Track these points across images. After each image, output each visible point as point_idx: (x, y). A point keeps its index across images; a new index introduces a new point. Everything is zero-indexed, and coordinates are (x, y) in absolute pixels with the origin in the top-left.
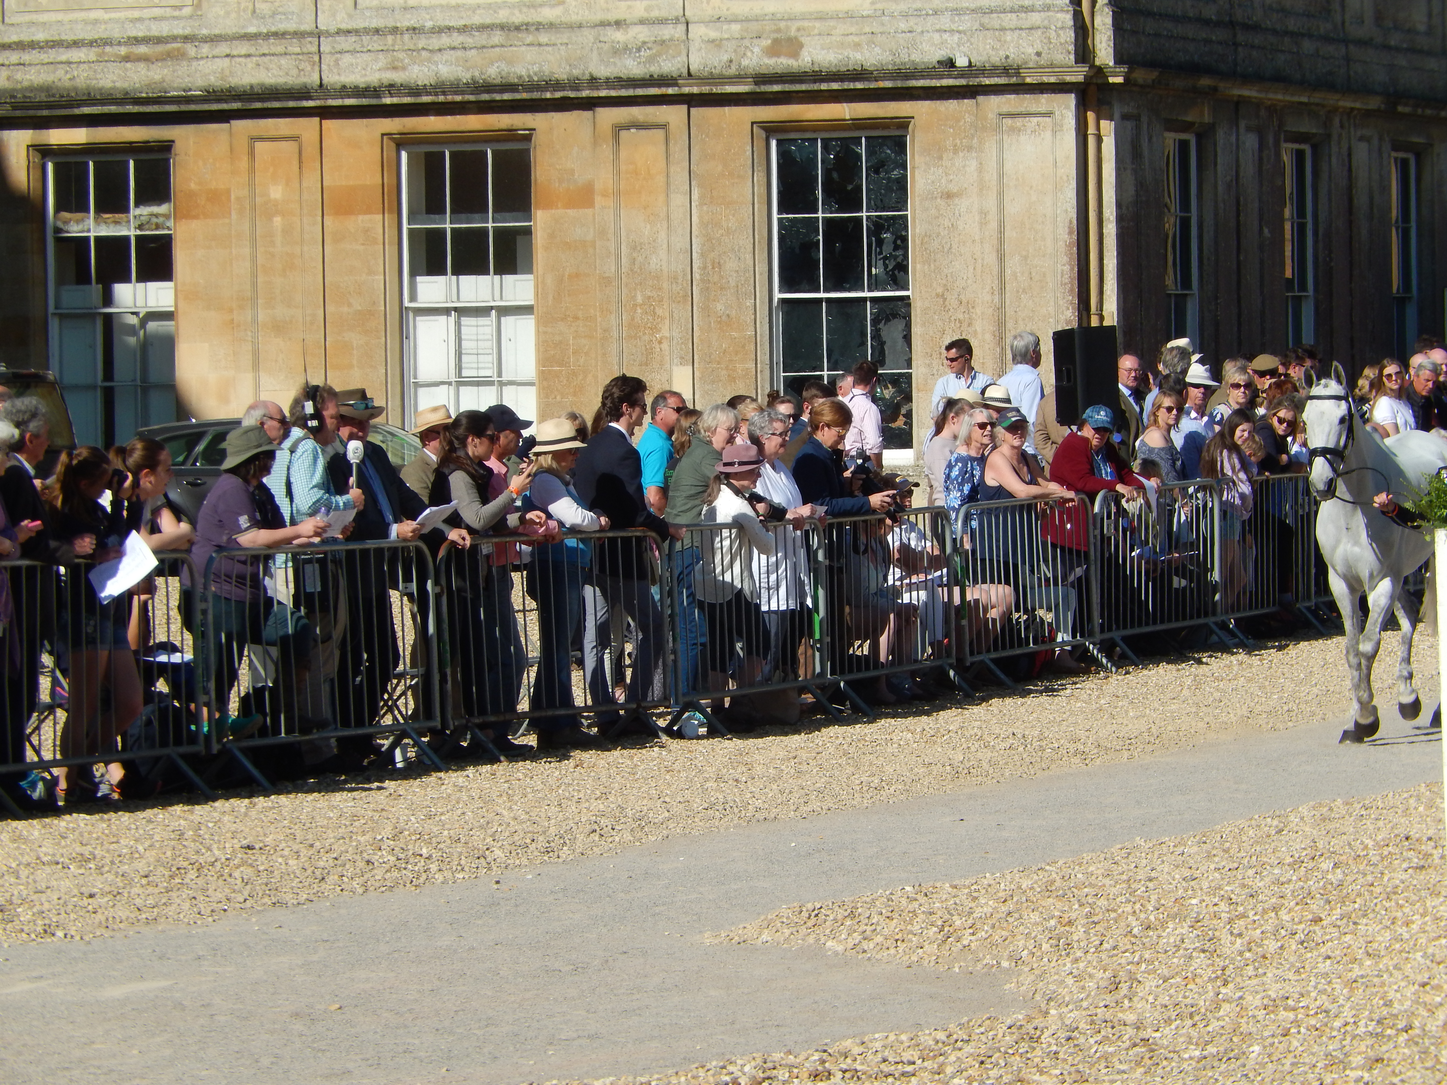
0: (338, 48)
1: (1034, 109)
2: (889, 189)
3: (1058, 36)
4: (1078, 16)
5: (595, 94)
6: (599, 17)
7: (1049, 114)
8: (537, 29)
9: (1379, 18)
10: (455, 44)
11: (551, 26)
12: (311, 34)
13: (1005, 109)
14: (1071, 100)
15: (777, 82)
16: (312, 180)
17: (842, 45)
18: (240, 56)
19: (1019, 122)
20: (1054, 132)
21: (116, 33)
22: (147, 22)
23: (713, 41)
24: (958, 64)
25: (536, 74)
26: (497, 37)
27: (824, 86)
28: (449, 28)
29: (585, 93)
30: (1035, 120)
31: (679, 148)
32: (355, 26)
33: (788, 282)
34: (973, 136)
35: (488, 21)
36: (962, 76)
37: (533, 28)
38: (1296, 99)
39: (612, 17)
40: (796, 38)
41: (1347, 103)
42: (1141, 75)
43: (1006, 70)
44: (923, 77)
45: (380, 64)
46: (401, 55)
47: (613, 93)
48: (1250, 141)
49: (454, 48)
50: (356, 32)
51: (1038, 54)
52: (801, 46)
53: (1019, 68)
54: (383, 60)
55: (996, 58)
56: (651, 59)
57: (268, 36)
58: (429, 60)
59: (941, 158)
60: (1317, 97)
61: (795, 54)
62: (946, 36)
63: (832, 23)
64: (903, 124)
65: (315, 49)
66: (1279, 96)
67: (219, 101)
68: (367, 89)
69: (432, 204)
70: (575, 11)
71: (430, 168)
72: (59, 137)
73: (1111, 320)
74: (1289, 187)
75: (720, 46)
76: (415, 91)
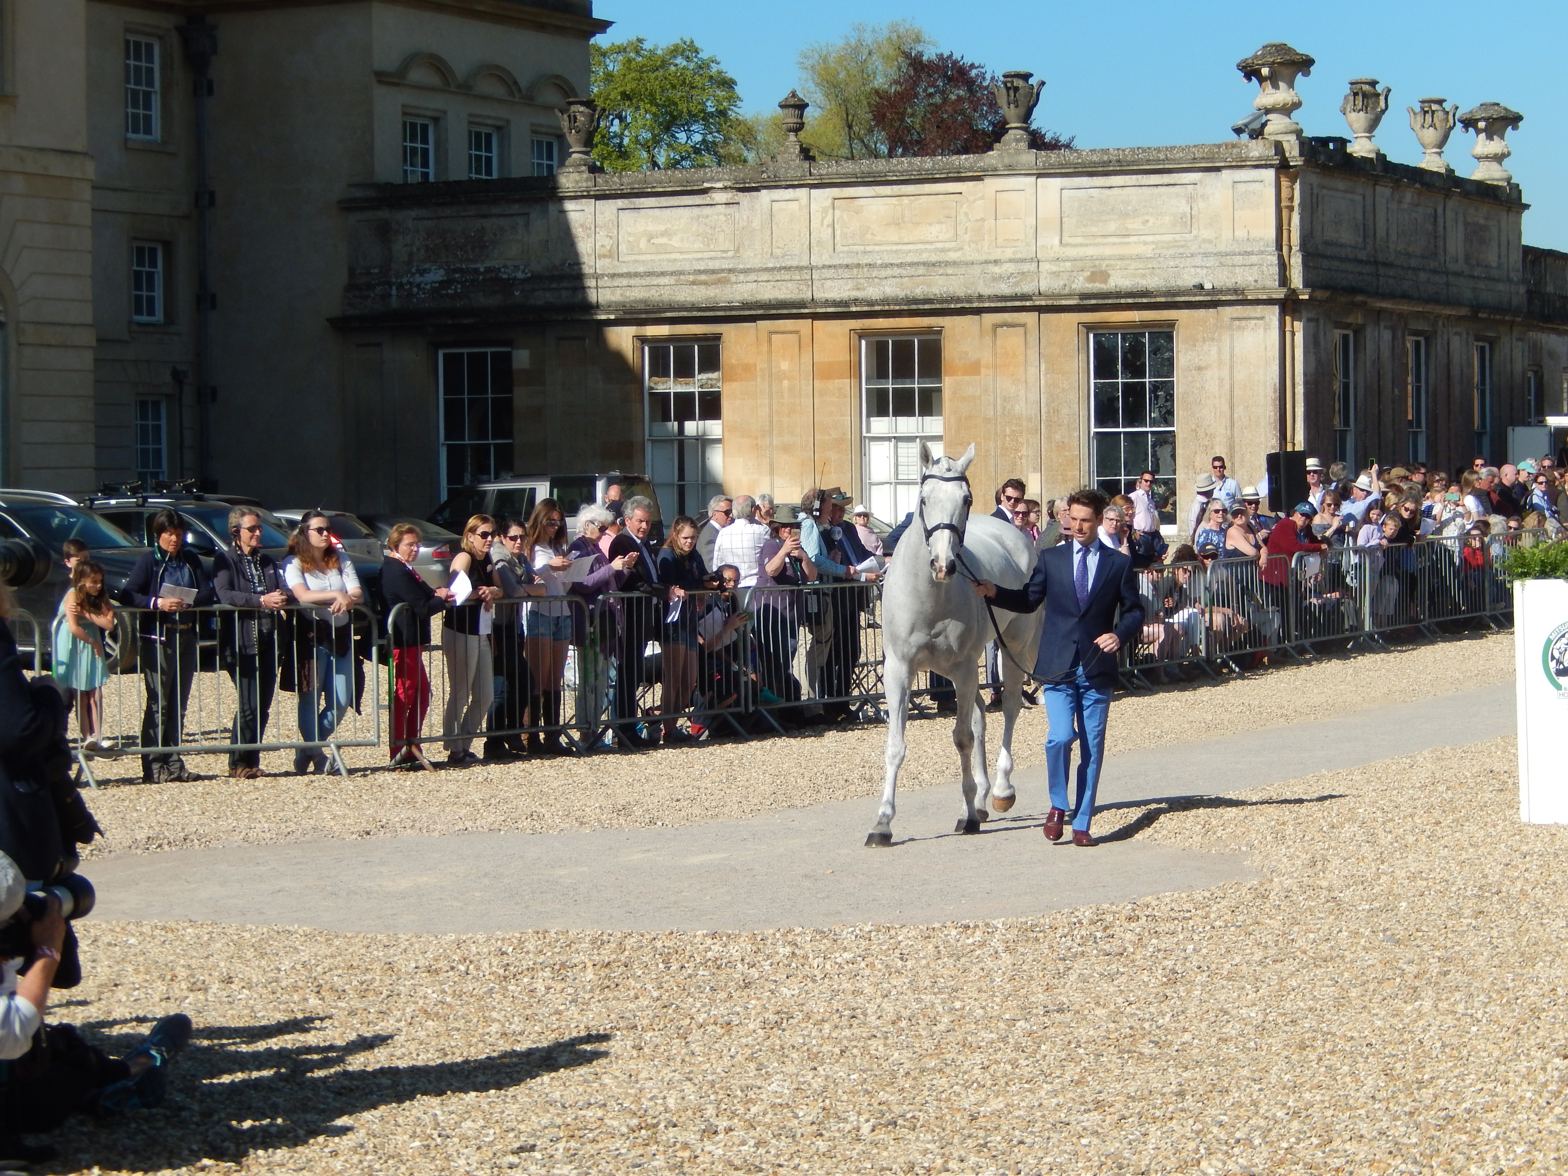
0: (823, 276)
1: (1253, 315)
2: (1163, 365)
3: (1268, 270)
4: (1281, 257)
5: (981, 305)
6: (984, 258)
7: (1262, 318)
8: (946, 265)
9: (1467, 258)
10: (895, 274)
11: (954, 263)
12: (806, 268)
13: (1235, 315)
14: (1276, 309)
15: (1094, 298)
16: (806, 358)
17: (1134, 275)
18: (763, 282)
19: (1244, 323)
20: (1265, 330)
21: (687, 267)
22: (706, 261)
23: (1054, 273)
24: (1206, 287)
25: (945, 293)
26: (921, 270)
27: (1123, 301)
28: (892, 265)
29: (975, 305)
30: (1253, 322)
31: (1033, 339)
32: (834, 263)
33: (1100, 422)
34: (1215, 332)
35: (916, 260)
36: (1208, 295)
37: (943, 265)
38: (1416, 309)
39: (992, 258)
40: (1106, 271)
41: (1447, 312)
42: (1319, 294)
43: (1236, 291)
44: (1184, 295)
45: (849, 287)
46: (862, 281)
47: (993, 305)
48: (1387, 335)
49: (894, 277)
50: (835, 266)
51: (1256, 281)
52: (1109, 276)
53: (1244, 289)
54: (850, 284)
55: (1230, 284)
56: (1017, 284)
57: (781, 269)
58: (879, 284)
59: (1195, 345)
60: (1429, 308)
61: (1105, 281)
62: (1198, 270)
63: (1128, 262)
64: (1171, 324)
65: (809, 277)
66: (1404, 307)
67: (750, 309)
68: (841, 302)
69: (880, 373)
70: (969, 254)
71: (879, 350)
72: (652, 331)
73: (1300, 446)
74: (1411, 364)
75: (1058, 276)
76: (871, 303)
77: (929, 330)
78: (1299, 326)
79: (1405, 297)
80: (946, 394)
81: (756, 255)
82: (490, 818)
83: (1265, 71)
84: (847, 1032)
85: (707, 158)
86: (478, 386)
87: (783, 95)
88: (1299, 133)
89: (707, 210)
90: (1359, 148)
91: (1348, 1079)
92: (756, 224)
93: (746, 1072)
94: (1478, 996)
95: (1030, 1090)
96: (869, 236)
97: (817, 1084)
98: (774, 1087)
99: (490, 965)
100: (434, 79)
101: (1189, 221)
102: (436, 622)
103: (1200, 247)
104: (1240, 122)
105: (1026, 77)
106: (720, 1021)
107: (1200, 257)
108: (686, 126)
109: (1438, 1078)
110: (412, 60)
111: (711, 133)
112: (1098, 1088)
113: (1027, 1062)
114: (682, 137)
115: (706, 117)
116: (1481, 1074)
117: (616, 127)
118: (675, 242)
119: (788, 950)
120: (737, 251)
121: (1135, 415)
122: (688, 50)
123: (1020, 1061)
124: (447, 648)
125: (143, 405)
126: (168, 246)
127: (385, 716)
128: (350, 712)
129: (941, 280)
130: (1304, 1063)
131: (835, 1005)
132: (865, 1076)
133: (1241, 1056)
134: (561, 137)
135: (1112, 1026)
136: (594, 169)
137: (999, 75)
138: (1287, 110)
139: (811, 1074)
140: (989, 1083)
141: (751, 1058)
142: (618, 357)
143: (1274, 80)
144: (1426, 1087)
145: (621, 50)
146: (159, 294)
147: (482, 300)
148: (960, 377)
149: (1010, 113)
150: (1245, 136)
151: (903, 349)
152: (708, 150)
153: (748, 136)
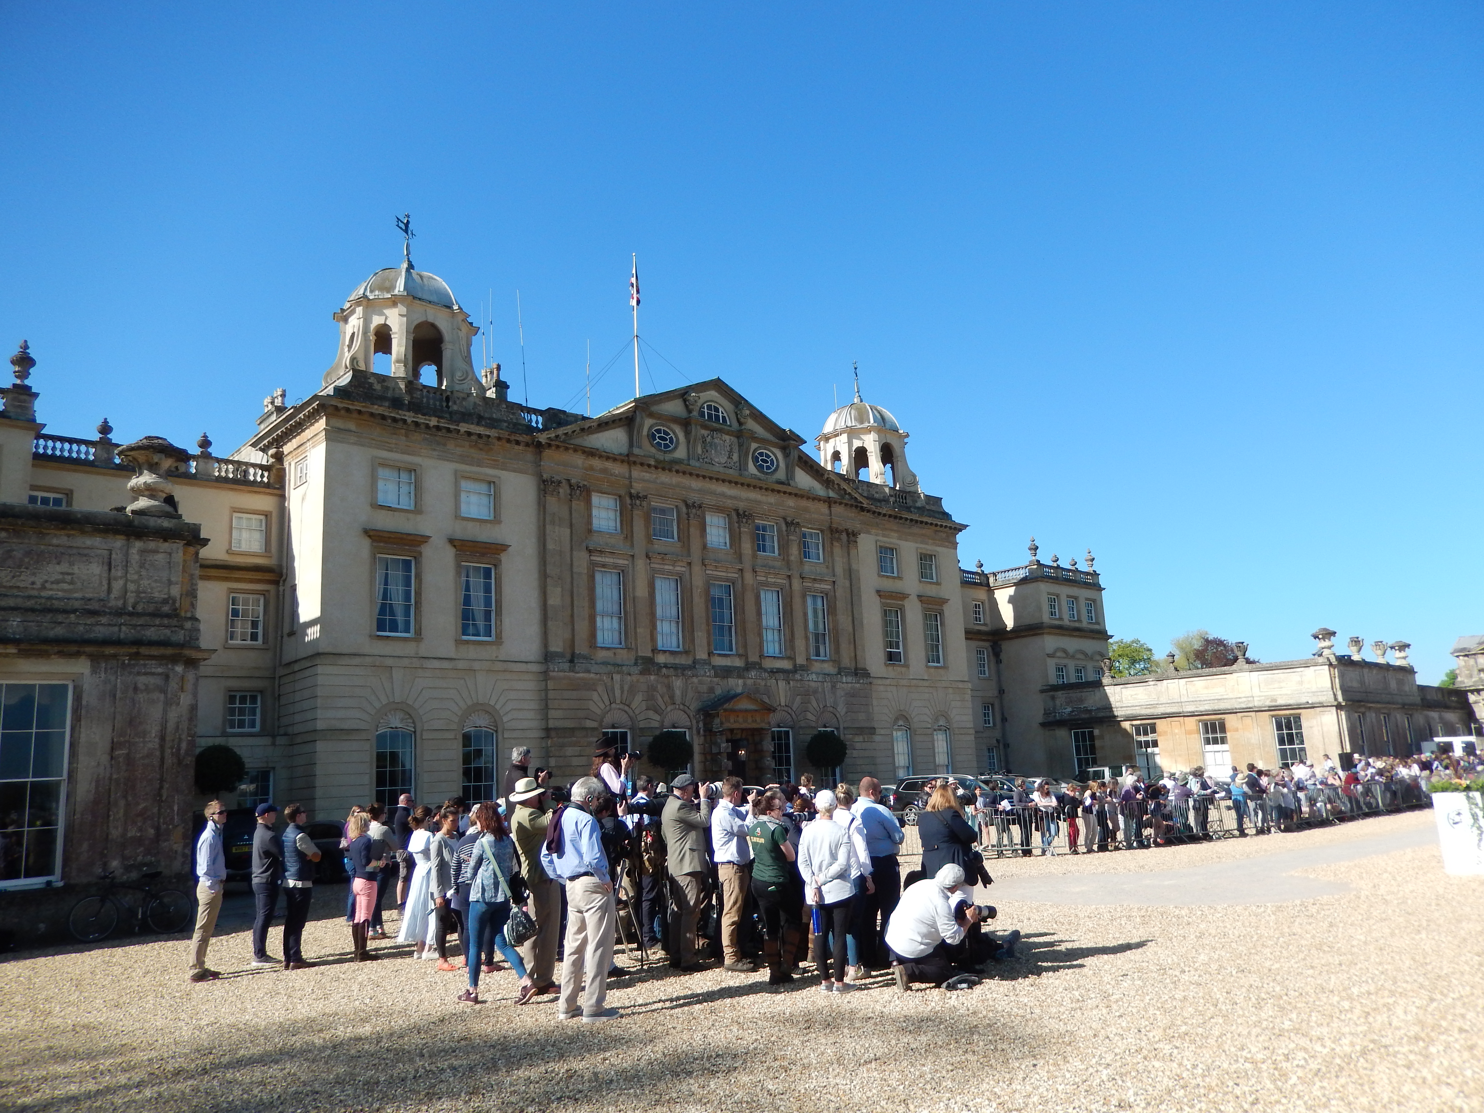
0: (1186, 705)
1: (1327, 710)
2: (1298, 722)
3: (1330, 697)
4: (1334, 692)
6: (1235, 697)
7: (1330, 710)
9: (1398, 689)
10: (1210, 705)
11: (1226, 699)
12: (1180, 704)
13: (1321, 710)
14: (1334, 708)
15: (1274, 708)
16: (1183, 727)
17: (1286, 701)
18: (1168, 709)
19: (1324, 712)
20: (1332, 713)
21: (1143, 704)
22: (1151, 702)
23: (1260, 702)
25: (1225, 709)
26: (1216, 702)
27: (1283, 708)
29: (1235, 711)
30: (1327, 712)
31: (1254, 720)
33: (1280, 745)
34: (1315, 714)
35: (1214, 698)
36: (1311, 705)
37: (1223, 700)
38: (1382, 706)
39: (1238, 697)
40: (1276, 699)
41: (1394, 706)
42: (1349, 703)
43: (1320, 704)
44: (1302, 705)
46: (1198, 707)
47: (1240, 711)
48: (1373, 715)
50: (1189, 701)
51: (1327, 701)
52: (1277, 702)
53: (1323, 703)
54: (1195, 708)
56: (1247, 705)
57: (1172, 706)
58: (1204, 706)
59: (1308, 718)
60: (1387, 705)
61: (1276, 704)
62: (1307, 698)
63: (1283, 696)
64: (1300, 714)
66: (1378, 705)
67: (1164, 715)
68: (1192, 712)
69: (1207, 732)
70: (1231, 696)
71: (1206, 725)
72: (1135, 723)
73: (1349, 751)
74: (1383, 723)
76: (1202, 712)
77: (1221, 719)
78: (1343, 713)
79: (1378, 702)
80: (1228, 738)
81: (1164, 701)
82: (1101, 869)
83: (1320, 636)
84: (1223, 940)
85: (1146, 672)
86: (1084, 740)
87: (1167, 653)
88: (1334, 654)
89: (1148, 687)
90: (1356, 657)
92: (1163, 690)
96: (1199, 692)
97: (1216, 957)
99: (1107, 916)
100: (1064, 655)
101: (1301, 683)
102: (1080, 811)
103: (1306, 690)
104: (1314, 652)
105: (1242, 643)
107: (1306, 694)
108: (1139, 663)
110: (1057, 650)
111: (1147, 665)
114: (1137, 666)
115: (1144, 660)
117: (1117, 664)
119: (1200, 913)
120: (1158, 700)
121: (1291, 742)
122: (1137, 641)
124: (1084, 818)
125: (989, 749)
126: (992, 705)
127: (1067, 838)
128: (1056, 837)
129: (1223, 706)
131: (1218, 931)
134: (1102, 669)
136: (1112, 677)
137: (1234, 642)
138: (1330, 648)
141: (1193, 948)
142: (1125, 730)
143: (1324, 639)
145: (1117, 643)
146: (991, 719)
147: (1083, 716)
148: (1232, 732)
149: (1239, 654)
150: (1316, 656)
151: (1213, 725)
153: (1157, 665)
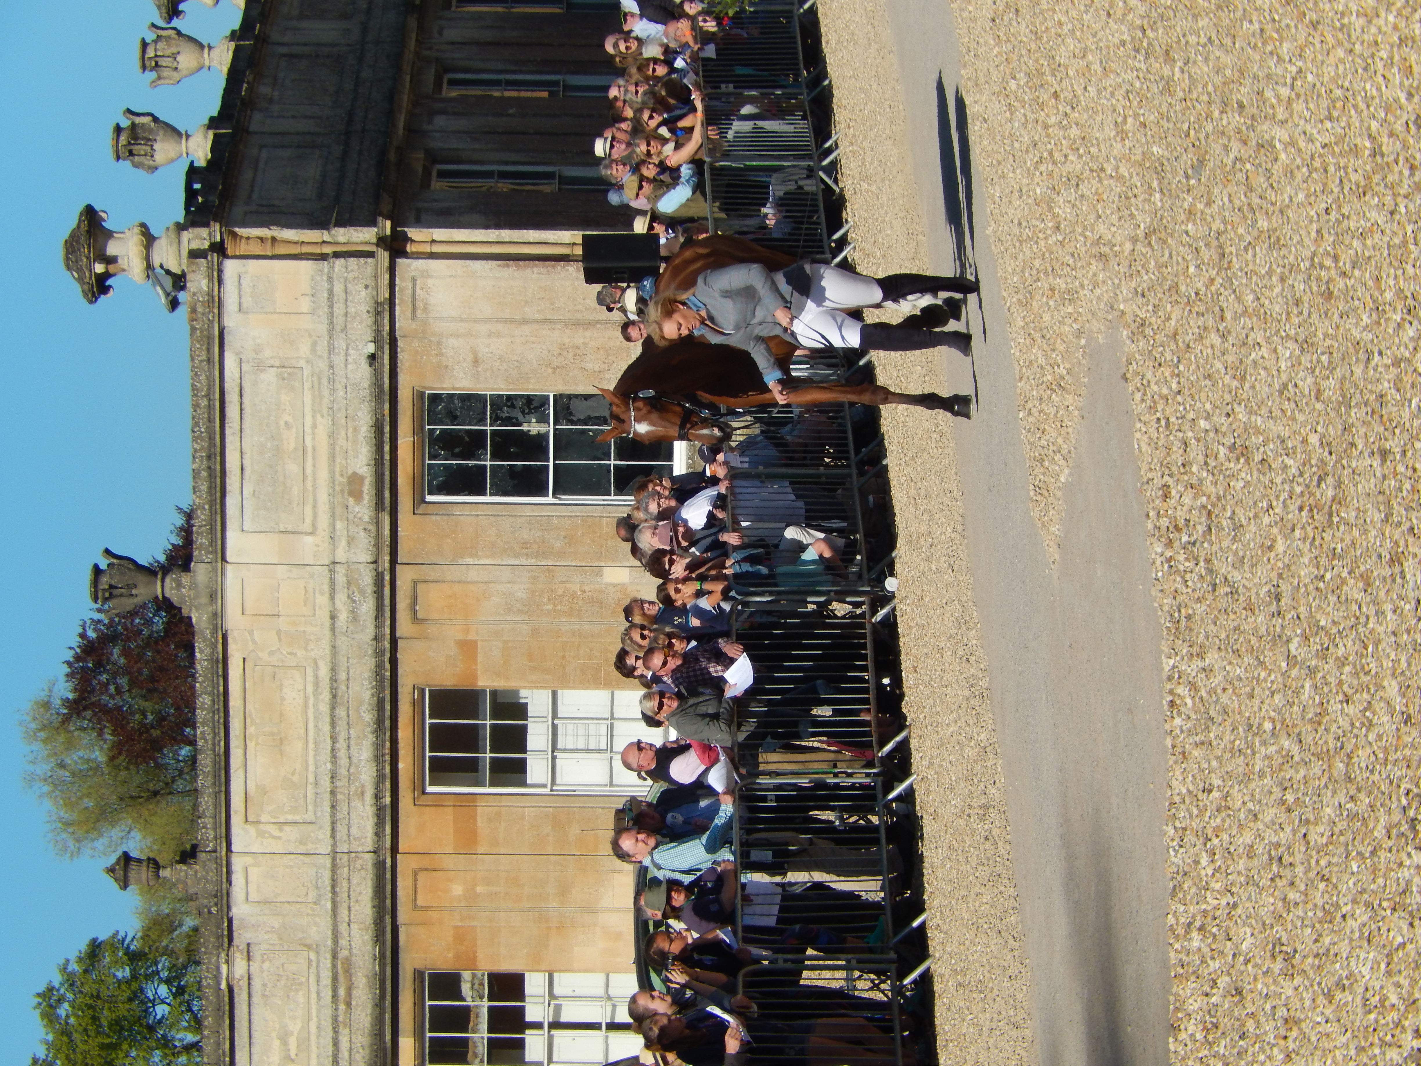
0: (345, 837)
1: (409, 292)
2: (470, 408)
3: (352, 271)
5: (388, 637)
6: (327, 632)
7: (413, 280)
8: (336, 681)
10: (345, 746)
11: (333, 670)
13: (408, 315)
15: (383, 493)
16: (449, 862)
17: (355, 442)
18: (349, 916)
19: (420, 304)
21: (328, 1012)
22: (321, 987)
23: (349, 543)
24: (373, 351)
25: (371, 683)
26: (341, 712)
27: (387, 457)
28: (333, 750)
29: (387, 645)
30: (418, 291)
31: (432, 573)
32: (329, 824)
34: (431, 341)
35: (328, 719)
36: (382, 347)
37: (335, 685)
38: (407, 84)
39: (327, 622)
40: (349, 478)
43: (379, 314)
44: (382, 378)
45: (360, 805)
46: (353, 788)
47: (388, 623)
49: (349, 747)
50: (333, 823)
51: (366, 287)
52: (355, 474)
53: (377, 302)
54: (356, 803)
55: (369, 320)
56: (362, 592)
57: (334, 893)
58: (357, 767)
59: (446, 367)
61: (361, 479)
62: (350, 360)
63: (338, 449)
64: (419, 395)
65: (346, 856)
67: (384, 933)
68: (378, 816)
69: (471, 767)
70: (322, 650)
71: (442, 769)
73: (577, 241)
74: (477, 92)
75: (353, 538)
76: (380, 778)
77: (417, 705)
79: (391, 97)
80: (499, 685)
81: (316, 924)
83: (98, 269)
88: (179, 228)
89: (256, 984)
90: (200, 150)
91: (1369, 242)
92: (275, 922)
93: (1346, 1004)
94: (1269, 68)
95: (1376, 644)
96: (295, 778)
98: (1365, 970)
101: (287, 371)
103: (320, 357)
104: (164, 302)
105: (97, 572)
106: (1282, 1032)
107: (333, 357)
108: (147, 1005)
109: (1369, 128)
111: (158, 973)
112: (1374, 557)
113: (1341, 645)
114: (161, 1010)
115: (136, 976)
116: (1365, 76)
118: (295, 1027)
120: (309, 947)
122: (51, 997)
123: (1340, 654)
129: (355, 687)
130: (1348, 295)
132: (1354, 853)
133: (1338, 372)
135: (1297, 533)
138: (149, 241)
139: (1350, 922)
140: (1365, 696)
143: (109, 259)
144: (1380, 146)
148: (479, 667)
149: (143, 593)
150: (182, 297)
151: (441, 737)
152: (179, 977)
